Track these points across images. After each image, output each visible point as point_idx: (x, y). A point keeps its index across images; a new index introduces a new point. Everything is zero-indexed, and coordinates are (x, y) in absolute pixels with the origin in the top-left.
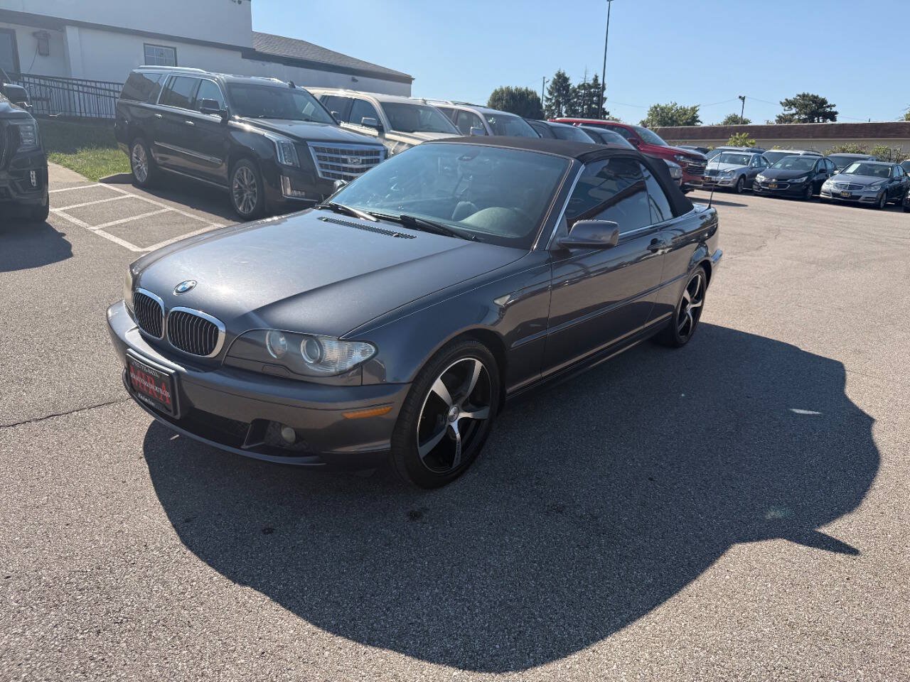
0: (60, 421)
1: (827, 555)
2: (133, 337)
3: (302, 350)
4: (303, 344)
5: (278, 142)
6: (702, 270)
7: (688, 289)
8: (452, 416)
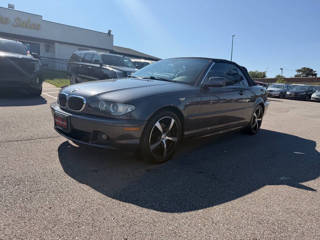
0: (32, 141)
1: (304, 191)
2: (58, 108)
3: (111, 107)
4: (111, 105)
5: (117, 72)
6: (261, 107)
7: (255, 113)
8: (164, 138)
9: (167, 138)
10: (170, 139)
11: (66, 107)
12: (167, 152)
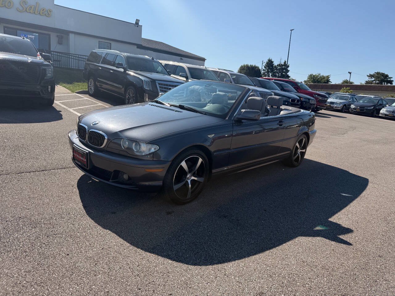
0: (46, 172)
2: (76, 140)
3: (133, 146)
4: (134, 144)
5: (144, 80)
6: (305, 136)
7: (298, 143)
9: (193, 178)
10: (196, 179)
11: (86, 141)
12: (192, 192)
